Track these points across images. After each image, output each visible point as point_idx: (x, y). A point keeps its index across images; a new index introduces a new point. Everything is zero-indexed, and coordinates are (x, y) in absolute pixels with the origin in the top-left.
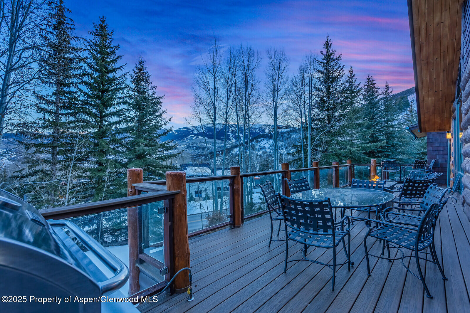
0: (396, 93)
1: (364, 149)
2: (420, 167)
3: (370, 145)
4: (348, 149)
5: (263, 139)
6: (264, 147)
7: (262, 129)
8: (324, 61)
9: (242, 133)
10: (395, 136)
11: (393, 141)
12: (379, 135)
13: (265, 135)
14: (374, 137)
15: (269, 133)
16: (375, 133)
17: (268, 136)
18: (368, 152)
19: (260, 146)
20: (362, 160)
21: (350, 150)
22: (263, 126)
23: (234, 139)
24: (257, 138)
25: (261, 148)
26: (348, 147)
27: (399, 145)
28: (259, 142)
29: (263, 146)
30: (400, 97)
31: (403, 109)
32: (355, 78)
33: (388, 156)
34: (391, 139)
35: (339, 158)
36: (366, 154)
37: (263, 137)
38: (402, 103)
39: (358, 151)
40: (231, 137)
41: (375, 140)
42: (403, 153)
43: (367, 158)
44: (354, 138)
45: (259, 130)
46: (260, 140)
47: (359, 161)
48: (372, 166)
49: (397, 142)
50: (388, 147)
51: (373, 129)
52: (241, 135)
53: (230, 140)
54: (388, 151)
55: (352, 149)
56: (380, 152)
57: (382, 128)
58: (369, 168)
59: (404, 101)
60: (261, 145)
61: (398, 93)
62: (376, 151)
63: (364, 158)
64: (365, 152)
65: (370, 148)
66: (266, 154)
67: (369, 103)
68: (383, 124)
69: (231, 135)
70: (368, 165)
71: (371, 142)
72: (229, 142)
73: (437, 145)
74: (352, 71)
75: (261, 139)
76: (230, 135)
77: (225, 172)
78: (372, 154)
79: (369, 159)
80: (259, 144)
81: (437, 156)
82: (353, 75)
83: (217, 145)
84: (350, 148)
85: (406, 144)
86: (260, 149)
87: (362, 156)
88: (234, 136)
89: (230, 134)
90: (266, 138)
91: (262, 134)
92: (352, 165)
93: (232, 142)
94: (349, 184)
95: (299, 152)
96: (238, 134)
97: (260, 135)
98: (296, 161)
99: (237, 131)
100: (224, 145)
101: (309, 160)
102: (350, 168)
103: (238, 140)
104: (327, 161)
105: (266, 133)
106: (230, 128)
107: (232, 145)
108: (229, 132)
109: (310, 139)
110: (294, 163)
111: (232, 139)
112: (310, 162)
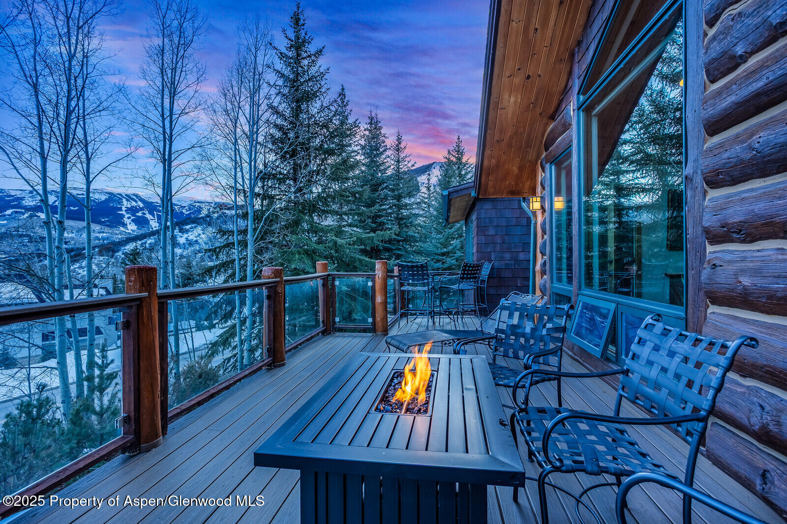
1: (361, 241)
2: (467, 278)
3: (371, 235)
5: (195, 227)
6: (196, 241)
7: (195, 207)
8: (290, 54)
9: (151, 213)
11: (407, 232)
12: (387, 220)
13: (198, 219)
14: (377, 222)
15: (208, 216)
16: (380, 216)
17: (206, 221)
18: (368, 248)
19: (187, 239)
20: (357, 264)
21: (336, 243)
22: (198, 202)
23: (133, 224)
24: (183, 225)
25: (191, 243)
26: (331, 237)
28: (187, 231)
29: (195, 239)
32: (348, 108)
33: (398, 257)
35: (312, 259)
36: (364, 252)
37: (195, 223)
39: (349, 244)
40: (126, 220)
41: (381, 226)
42: (419, 253)
43: (366, 261)
44: (344, 223)
45: (190, 209)
46: (188, 227)
47: (352, 267)
48: (377, 277)
49: (411, 234)
50: (399, 241)
51: (377, 207)
52: (149, 216)
53: (124, 225)
54: (400, 249)
55: (340, 241)
56: (388, 250)
57: (391, 208)
58: (370, 284)
60: (190, 238)
62: (381, 248)
63: (360, 261)
64: (363, 247)
65: (371, 241)
67: (372, 161)
69: (127, 216)
70: (368, 277)
71: (374, 230)
72: (122, 229)
73: (491, 232)
74: (344, 95)
75: (190, 226)
76: (122, 216)
77: (76, 292)
78: (374, 253)
79: (370, 263)
80: (185, 236)
81: (493, 253)
82: (346, 101)
83: (93, 235)
84: (334, 238)
86: (187, 246)
87: (358, 256)
88: (132, 217)
89: (124, 212)
90: (200, 224)
91: (194, 218)
92: (329, 275)
93: (128, 230)
94: (321, 327)
95: (230, 245)
96: (144, 213)
97: (190, 218)
98: (224, 267)
99: (142, 209)
100: (108, 235)
101: (249, 264)
102: (324, 285)
103: (143, 227)
104: (287, 266)
105: (203, 215)
106: (124, 200)
107: (128, 236)
108: (121, 209)
109: (250, 216)
110: (219, 270)
111: (128, 225)
112: (251, 269)
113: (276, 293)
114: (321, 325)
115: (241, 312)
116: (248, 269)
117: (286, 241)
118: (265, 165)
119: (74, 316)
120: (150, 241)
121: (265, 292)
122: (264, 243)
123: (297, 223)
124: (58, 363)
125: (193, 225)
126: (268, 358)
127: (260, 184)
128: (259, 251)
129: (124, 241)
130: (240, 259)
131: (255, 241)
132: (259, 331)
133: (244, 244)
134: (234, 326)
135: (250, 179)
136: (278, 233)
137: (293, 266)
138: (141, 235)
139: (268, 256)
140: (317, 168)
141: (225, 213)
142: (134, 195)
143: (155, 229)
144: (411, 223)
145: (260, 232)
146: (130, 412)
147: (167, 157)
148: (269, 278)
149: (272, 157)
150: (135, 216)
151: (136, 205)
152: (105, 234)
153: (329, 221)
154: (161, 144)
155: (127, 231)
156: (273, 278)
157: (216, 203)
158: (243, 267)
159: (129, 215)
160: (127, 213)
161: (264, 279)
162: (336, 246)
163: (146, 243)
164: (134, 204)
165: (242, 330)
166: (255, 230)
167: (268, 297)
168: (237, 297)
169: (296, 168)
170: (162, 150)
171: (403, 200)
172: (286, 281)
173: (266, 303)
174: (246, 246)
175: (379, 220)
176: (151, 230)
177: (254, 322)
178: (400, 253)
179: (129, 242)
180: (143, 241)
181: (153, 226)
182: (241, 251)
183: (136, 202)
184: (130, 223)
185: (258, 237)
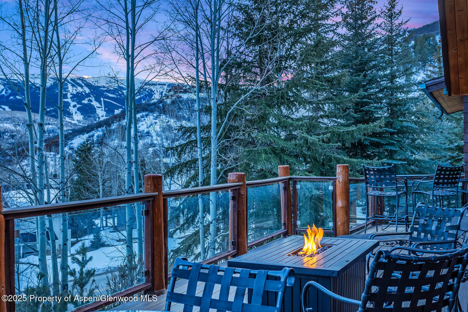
0: (416, 28)
1: (339, 137)
3: (353, 128)
4: (301, 138)
5: (147, 116)
6: (148, 133)
7: (146, 91)
9: (98, 100)
10: (406, 110)
11: (402, 121)
12: (376, 108)
13: (150, 105)
14: (363, 111)
15: (161, 101)
16: (367, 104)
17: (158, 107)
18: (347, 145)
21: (307, 141)
22: (149, 84)
23: (79, 113)
24: (133, 113)
27: (414, 132)
28: (137, 121)
29: (146, 130)
30: (422, 35)
31: (428, 59)
34: (398, 117)
35: (280, 158)
37: (146, 110)
38: (425, 47)
39: (323, 141)
40: (73, 110)
42: (422, 149)
46: (139, 116)
49: (409, 124)
50: (392, 134)
51: (361, 92)
52: (95, 104)
53: (70, 115)
54: (392, 144)
55: (312, 138)
56: (377, 145)
57: (381, 91)
59: (429, 44)
61: (420, 28)
62: (367, 143)
64: (339, 144)
65: (352, 135)
66: (151, 150)
67: (356, 34)
68: (384, 83)
69: (73, 104)
71: (357, 122)
72: (67, 119)
75: (141, 114)
76: (67, 104)
84: (305, 135)
85: (428, 128)
88: (78, 106)
89: (69, 100)
90: (152, 111)
91: (145, 104)
92: (290, 179)
93: (74, 120)
94: (283, 230)
95: (192, 144)
96: (90, 101)
97: (141, 104)
98: (186, 167)
99: (88, 95)
100: (54, 126)
101: (212, 164)
102: (285, 188)
103: (89, 116)
104: (254, 166)
105: (155, 101)
106: (69, 86)
107: (73, 127)
108: (66, 96)
109: (214, 111)
110: (181, 171)
111: (74, 114)
112: (214, 169)
113: (240, 195)
114: (283, 227)
115: (203, 217)
116: (212, 169)
117: (252, 138)
118: (229, 53)
119: (51, 216)
120: (98, 133)
121: (230, 194)
122: (228, 141)
123: (263, 118)
124: (39, 260)
125: (144, 114)
126: (233, 250)
127: (223, 74)
128: (223, 150)
129: (70, 134)
130: (203, 159)
131: (219, 138)
132: (224, 237)
133: (207, 142)
134: (197, 233)
135: (213, 69)
136: (244, 131)
137: (259, 168)
138: (88, 126)
139: (232, 156)
140: (286, 52)
141: (181, 97)
142: (79, 79)
143: (102, 119)
144: (408, 109)
145: (224, 129)
146: (149, 268)
147: (130, 54)
148: (234, 182)
149: (235, 42)
150: (81, 104)
151: (81, 90)
152: (50, 126)
153: (302, 112)
154: (125, 38)
155: (73, 122)
156: (237, 182)
157: (169, 85)
158: (207, 168)
159: (75, 103)
160: (73, 101)
161: (230, 182)
162: (307, 143)
163: (93, 136)
164: (80, 89)
165: (206, 237)
166: (218, 125)
167: (234, 198)
168: (200, 201)
169: (262, 56)
170: (125, 46)
171: (397, 80)
172: (248, 185)
173: (231, 203)
174: (209, 144)
175: (366, 108)
176: (97, 119)
177: (218, 230)
178: (393, 148)
179: (75, 136)
180: (91, 134)
181: (100, 115)
182: (204, 149)
183: (82, 87)
184: (76, 113)
185: (221, 134)
